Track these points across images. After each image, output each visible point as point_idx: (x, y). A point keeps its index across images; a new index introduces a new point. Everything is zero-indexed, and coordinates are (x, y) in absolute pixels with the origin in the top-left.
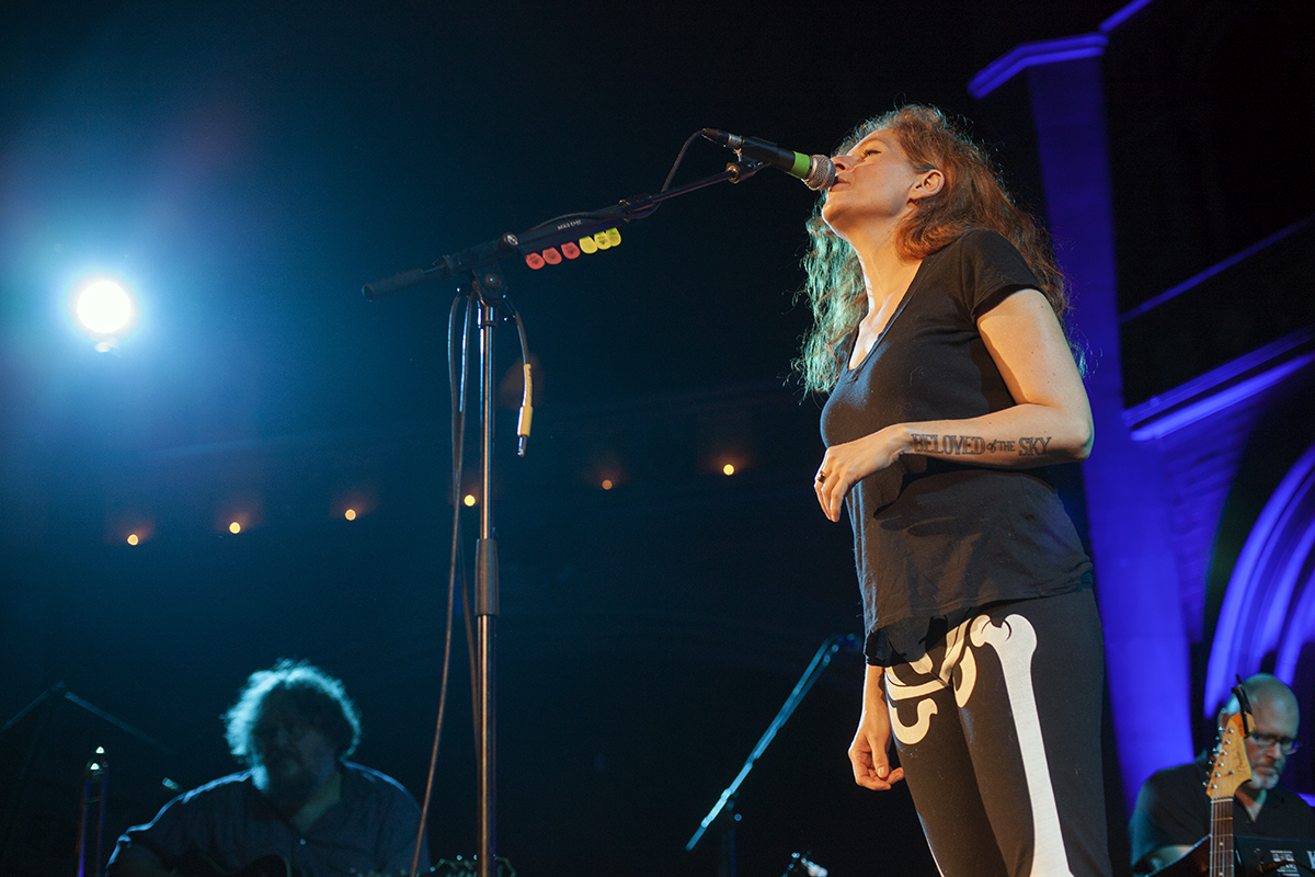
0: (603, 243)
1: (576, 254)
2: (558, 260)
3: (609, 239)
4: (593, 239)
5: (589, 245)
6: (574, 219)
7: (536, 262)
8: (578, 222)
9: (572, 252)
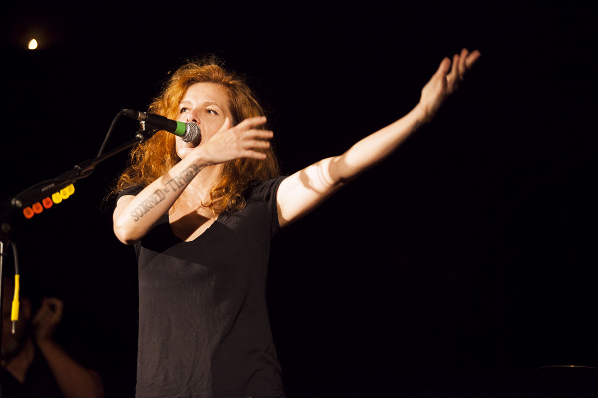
0: (65, 194)
1: (51, 205)
2: (41, 210)
3: (68, 192)
4: (59, 192)
5: (58, 198)
6: (50, 183)
7: (29, 213)
8: (53, 185)
9: (48, 204)
